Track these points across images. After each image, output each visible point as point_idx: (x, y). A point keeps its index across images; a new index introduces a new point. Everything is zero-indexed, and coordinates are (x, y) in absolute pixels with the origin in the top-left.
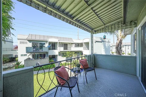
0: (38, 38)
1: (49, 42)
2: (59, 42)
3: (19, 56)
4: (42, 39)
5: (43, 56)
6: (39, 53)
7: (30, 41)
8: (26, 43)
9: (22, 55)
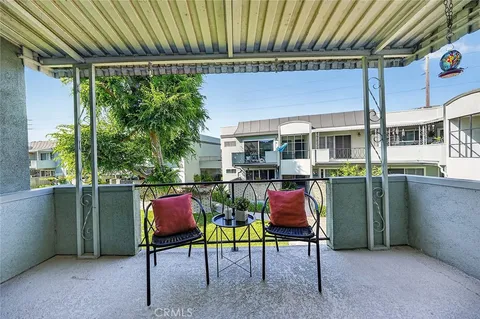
0: (255, 130)
1: (282, 137)
2: (313, 131)
3: (224, 172)
4: (265, 130)
5: (269, 174)
6: (259, 166)
7: (240, 138)
8: (234, 144)
9: (228, 171)
